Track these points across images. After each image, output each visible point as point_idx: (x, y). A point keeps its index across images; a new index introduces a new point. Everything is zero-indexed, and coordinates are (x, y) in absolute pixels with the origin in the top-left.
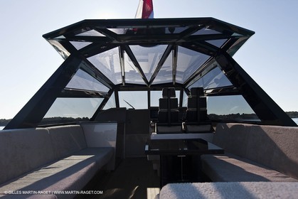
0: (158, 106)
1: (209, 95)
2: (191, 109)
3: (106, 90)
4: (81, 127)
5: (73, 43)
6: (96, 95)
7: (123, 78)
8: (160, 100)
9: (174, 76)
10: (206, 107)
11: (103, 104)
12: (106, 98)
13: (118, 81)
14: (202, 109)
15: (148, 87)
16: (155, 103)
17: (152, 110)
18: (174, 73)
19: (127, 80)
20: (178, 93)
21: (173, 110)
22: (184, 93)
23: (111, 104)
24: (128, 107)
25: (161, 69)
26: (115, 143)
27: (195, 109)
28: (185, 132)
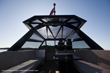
0: (58, 45)
1: (72, 41)
2: (67, 45)
3: (43, 40)
4: (34, 51)
5: (32, 25)
6: (40, 41)
7: (48, 37)
8: (58, 43)
9: (62, 37)
10: (72, 45)
11: (42, 44)
12: (43, 42)
13: (46, 38)
14: (71, 45)
15: (55, 39)
16: (57, 44)
17: (56, 46)
18: (62, 36)
19: (49, 38)
20: (63, 41)
21: (62, 46)
22: (65, 41)
23: (44, 44)
24: (49, 45)
25: (58, 35)
26: (44, 56)
27: (69, 45)
28: (66, 52)
